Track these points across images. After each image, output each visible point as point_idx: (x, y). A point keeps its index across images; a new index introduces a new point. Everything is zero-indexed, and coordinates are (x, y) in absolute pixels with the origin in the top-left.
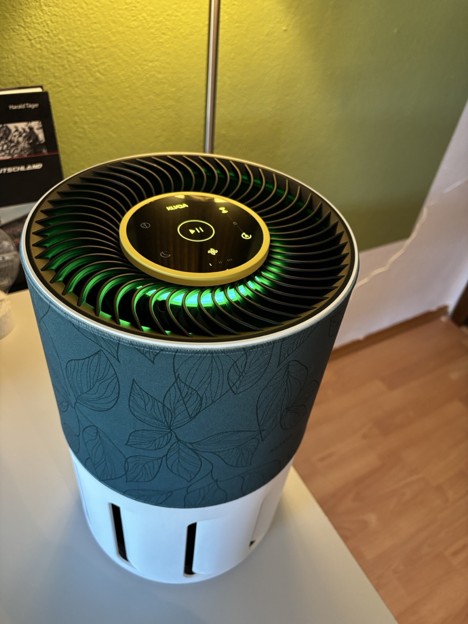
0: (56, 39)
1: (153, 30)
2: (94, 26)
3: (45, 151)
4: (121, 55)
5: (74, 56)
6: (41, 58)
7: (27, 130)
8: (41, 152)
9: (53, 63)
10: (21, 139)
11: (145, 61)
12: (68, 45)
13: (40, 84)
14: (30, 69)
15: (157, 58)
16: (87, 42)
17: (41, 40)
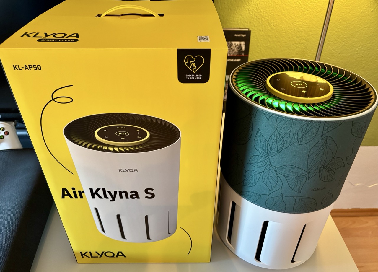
0: (259, 11)
1: (302, 9)
2: (276, 6)
3: (243, 54)
4: (285, 18)
5: (265, 18)
6: (251, 18)
7: (239, 45)
8: (242, 54)
9: (255, 21)
10: (235, 48)
11: (295, 21)
12: (263, 14)
13: (248, 28)
14: (246, 22)
15: (301, 21)
16: (272, 12)
17: (253, 11)
